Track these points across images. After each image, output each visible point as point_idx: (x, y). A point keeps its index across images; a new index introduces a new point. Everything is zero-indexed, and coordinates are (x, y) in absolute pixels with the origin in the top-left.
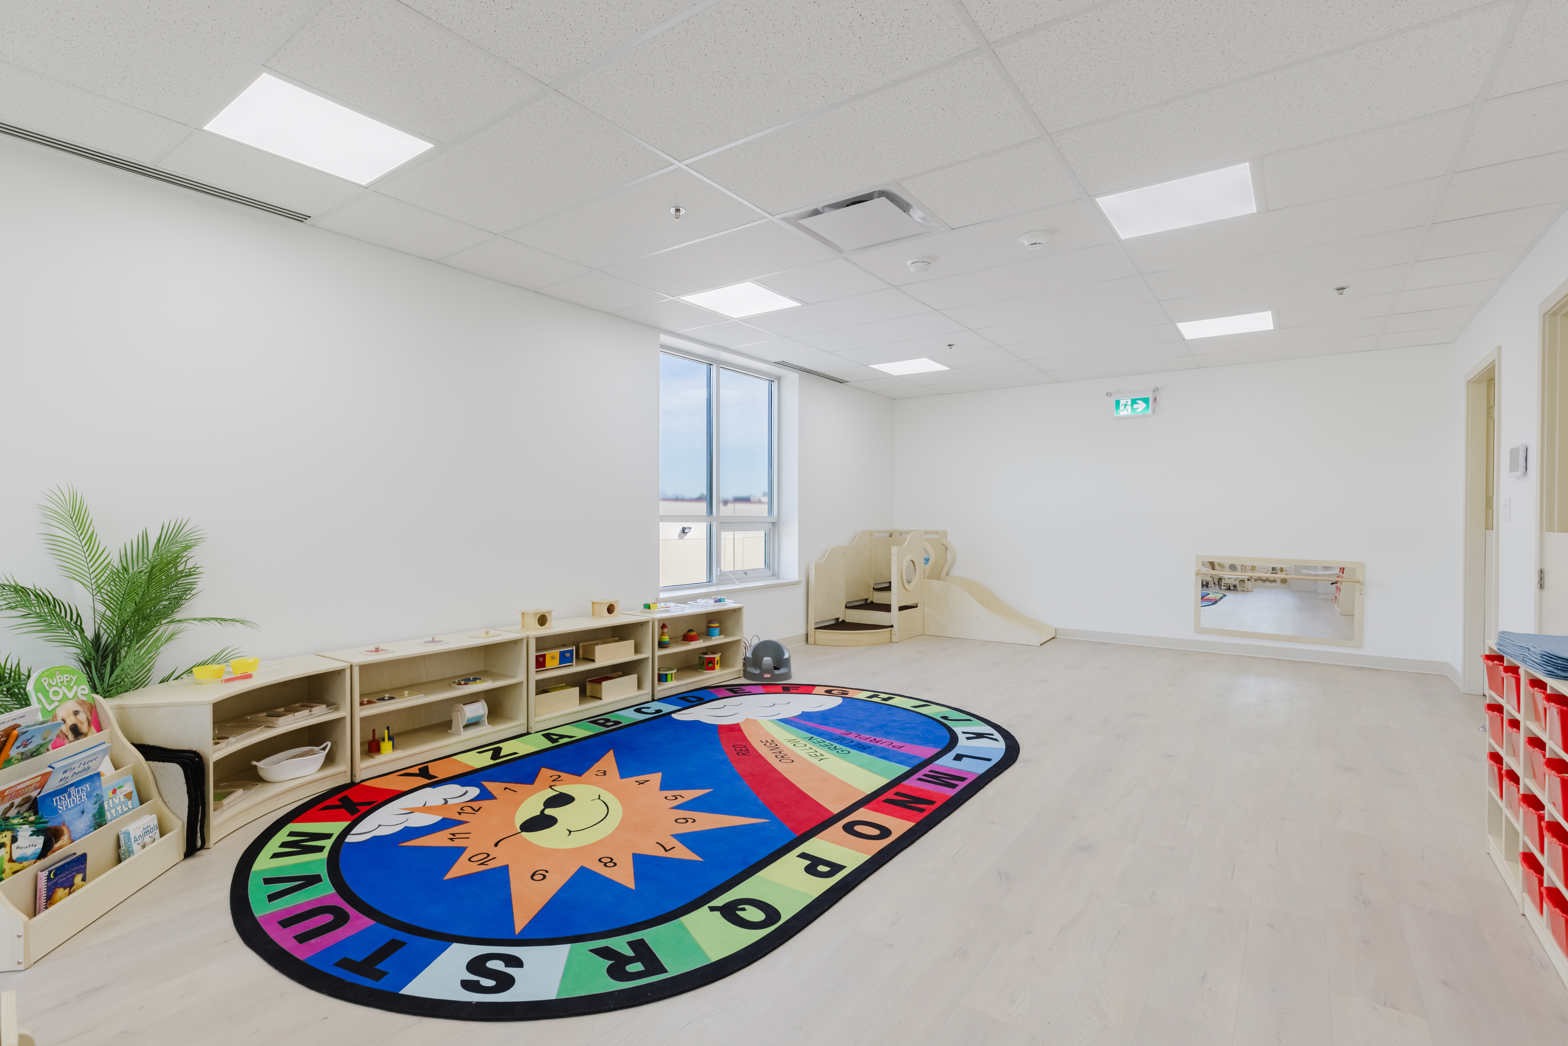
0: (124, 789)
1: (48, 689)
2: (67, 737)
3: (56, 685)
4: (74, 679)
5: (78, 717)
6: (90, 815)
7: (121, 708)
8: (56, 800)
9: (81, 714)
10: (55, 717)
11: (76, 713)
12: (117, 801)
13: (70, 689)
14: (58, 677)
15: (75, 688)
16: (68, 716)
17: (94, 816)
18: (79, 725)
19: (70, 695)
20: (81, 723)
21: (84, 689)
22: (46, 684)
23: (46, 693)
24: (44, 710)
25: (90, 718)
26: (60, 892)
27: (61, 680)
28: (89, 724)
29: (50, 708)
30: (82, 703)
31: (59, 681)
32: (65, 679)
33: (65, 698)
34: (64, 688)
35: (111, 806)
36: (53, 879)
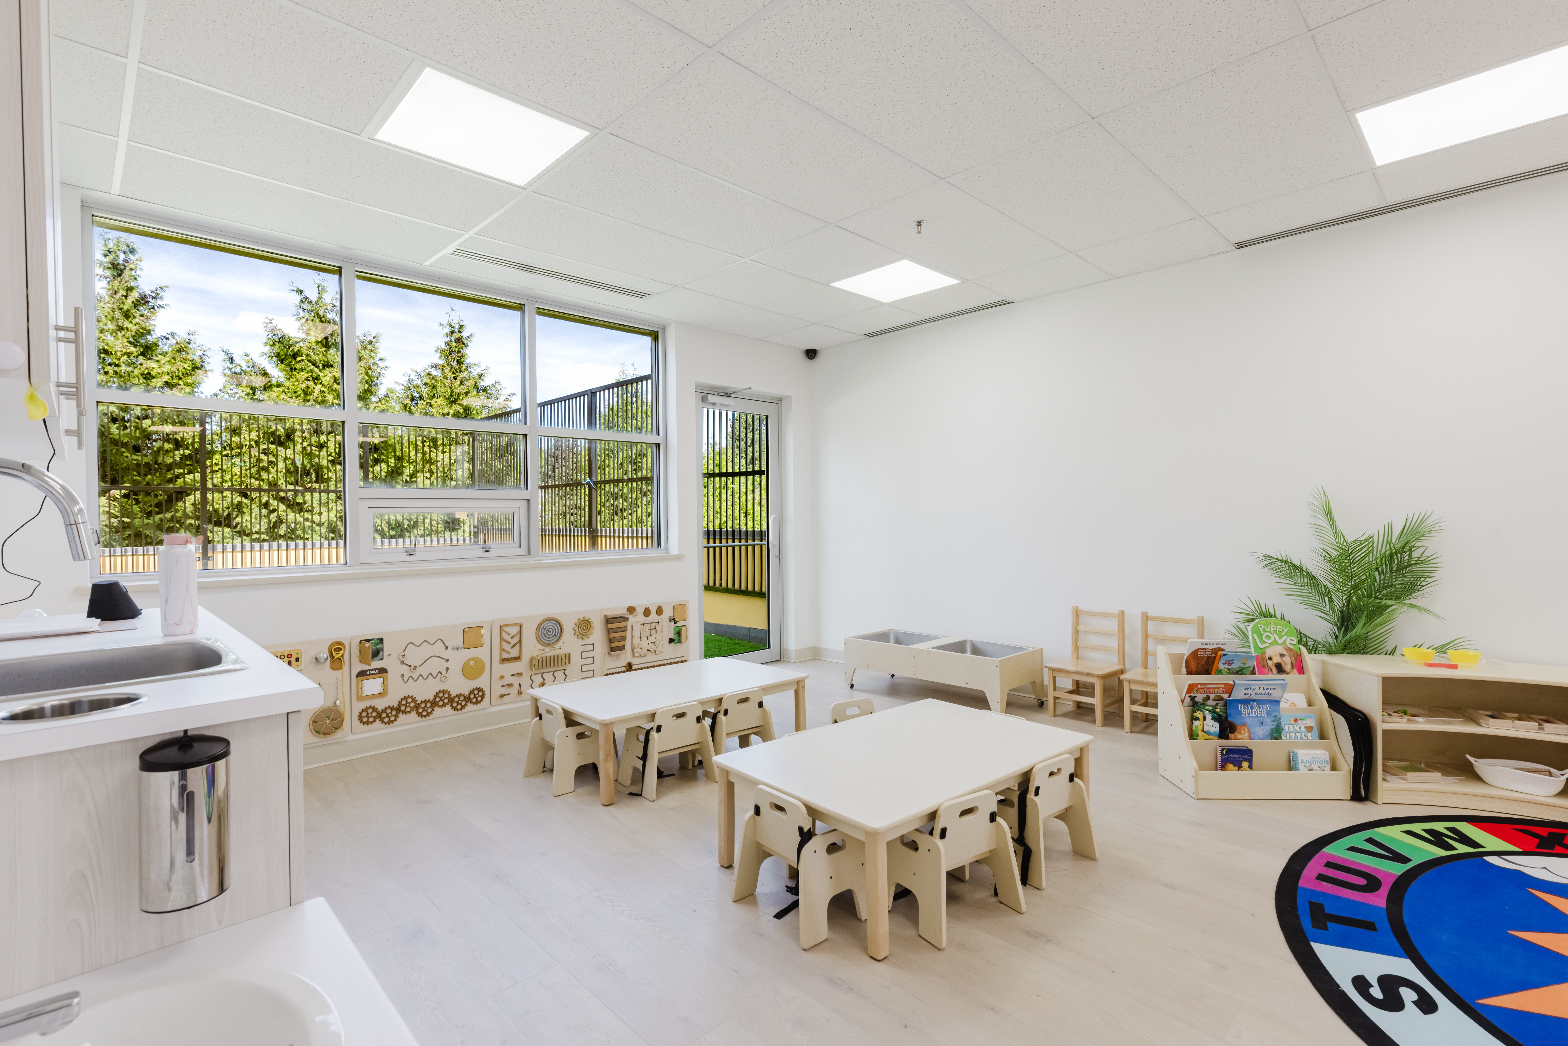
0: (1305, 722)
1: (1262, 633)
2: (1271, 670)
3: (1270, 632)
4: (1286, 631)
5: (1283, 658)
6: (1269, 728)
7: (1324, 662)
8: (1241, 707)
9: (1286, 657)
10: (1264, 653)
11: (1282, 655)
12: (1297, 729)
13: (1281, 637)
14: (1272, 627)
15: (1285, 637)
16: (1275, 656)
17: (1272, 730)
18: (1283, 664)
19: (1280, 641)
20: (1285, 663)
21: (1293, 640)
22: (1261, 629)
23: (1260, 635)
24: (1256, 647)
25: (1294, 663)
26: (1231, 766)
27: (1274, 629)
28: (1292, 666)
29: (1261, 646)
30: (1289, 650)
31: (1272, 629)
32: (1278, 629)
33: (1275, 641)
34: (1275, 635)
35: (1292, 730)
36: (1224, 755)
